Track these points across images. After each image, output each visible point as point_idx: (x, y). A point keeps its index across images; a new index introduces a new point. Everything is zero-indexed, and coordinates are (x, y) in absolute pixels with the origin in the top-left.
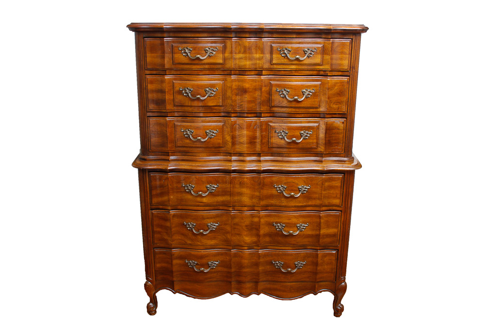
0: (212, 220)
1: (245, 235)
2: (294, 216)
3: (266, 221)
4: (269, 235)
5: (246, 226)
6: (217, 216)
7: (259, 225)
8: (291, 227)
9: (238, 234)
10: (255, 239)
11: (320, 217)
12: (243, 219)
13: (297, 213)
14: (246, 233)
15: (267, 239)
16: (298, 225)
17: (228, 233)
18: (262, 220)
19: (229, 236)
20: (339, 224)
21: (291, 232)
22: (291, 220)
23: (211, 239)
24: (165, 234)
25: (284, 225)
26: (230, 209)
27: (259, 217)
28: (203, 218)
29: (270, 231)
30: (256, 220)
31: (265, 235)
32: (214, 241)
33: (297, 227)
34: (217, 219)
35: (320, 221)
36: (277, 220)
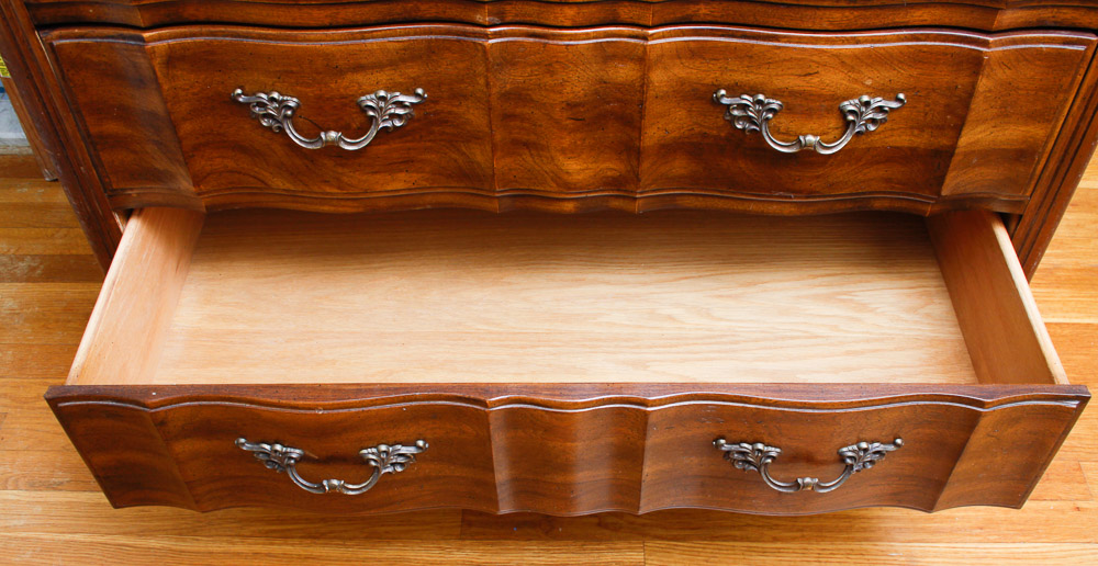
0: (383, 77)
1: (563, 151)
2: (836, 56)
3: (682, 82)
4: (690, 147)
5: (570, 106)
6: (409, 55)
7: (642, 103)
8: (809, 114)
9: (527, 145)
10: (612, 166)
11: (976, 64)
12: (552, 73)
13: (857, 41)
14: (567, 141)
15: (679, 166)
16: (849, 105)
17: (474, 137)
18: (658, 77)
19: (479, 155)
20: (1066, 100)
21: (811, 138)
22: (816, 80)
23: (391, 167)
24: (150, 148)
25: (776, 104)
26: (479, 18)
27: (642, 59)
28: (334, 67)
29: (697, 130)
30: (624, 73)
31: (668, 149)
32: (402, 176)
33: (843, 114)
34: (413, 70)
35: (973, 86)
36: (739, 77)
